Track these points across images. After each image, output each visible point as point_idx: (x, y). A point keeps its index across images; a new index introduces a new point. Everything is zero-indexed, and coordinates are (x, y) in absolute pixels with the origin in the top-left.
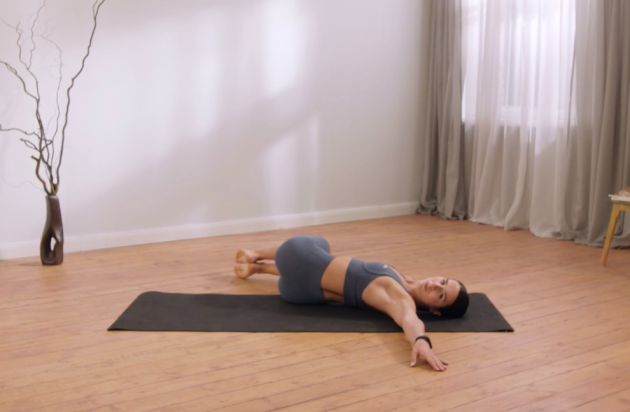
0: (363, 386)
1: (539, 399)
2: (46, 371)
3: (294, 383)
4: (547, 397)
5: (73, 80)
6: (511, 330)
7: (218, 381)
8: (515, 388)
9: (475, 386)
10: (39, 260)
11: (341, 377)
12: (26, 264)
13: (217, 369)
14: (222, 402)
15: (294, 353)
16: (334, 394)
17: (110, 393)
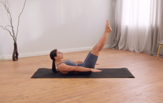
0: (92, 92)
1: (137, 96)
2: (11, 88)
3: (74, 91)
4: (139, 95)
5: (20, 14)
6: (134, 77)
7: (55, 91)
8: (131, 93)
9: (121, 92)
10: (12, 60)
11: (86, 90)
12: (9, 61)
13: (55, 87)
14: (55, 96)
15: (75, 84)
16: (84, 94)
17: (27, 94)
